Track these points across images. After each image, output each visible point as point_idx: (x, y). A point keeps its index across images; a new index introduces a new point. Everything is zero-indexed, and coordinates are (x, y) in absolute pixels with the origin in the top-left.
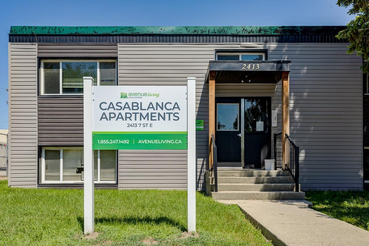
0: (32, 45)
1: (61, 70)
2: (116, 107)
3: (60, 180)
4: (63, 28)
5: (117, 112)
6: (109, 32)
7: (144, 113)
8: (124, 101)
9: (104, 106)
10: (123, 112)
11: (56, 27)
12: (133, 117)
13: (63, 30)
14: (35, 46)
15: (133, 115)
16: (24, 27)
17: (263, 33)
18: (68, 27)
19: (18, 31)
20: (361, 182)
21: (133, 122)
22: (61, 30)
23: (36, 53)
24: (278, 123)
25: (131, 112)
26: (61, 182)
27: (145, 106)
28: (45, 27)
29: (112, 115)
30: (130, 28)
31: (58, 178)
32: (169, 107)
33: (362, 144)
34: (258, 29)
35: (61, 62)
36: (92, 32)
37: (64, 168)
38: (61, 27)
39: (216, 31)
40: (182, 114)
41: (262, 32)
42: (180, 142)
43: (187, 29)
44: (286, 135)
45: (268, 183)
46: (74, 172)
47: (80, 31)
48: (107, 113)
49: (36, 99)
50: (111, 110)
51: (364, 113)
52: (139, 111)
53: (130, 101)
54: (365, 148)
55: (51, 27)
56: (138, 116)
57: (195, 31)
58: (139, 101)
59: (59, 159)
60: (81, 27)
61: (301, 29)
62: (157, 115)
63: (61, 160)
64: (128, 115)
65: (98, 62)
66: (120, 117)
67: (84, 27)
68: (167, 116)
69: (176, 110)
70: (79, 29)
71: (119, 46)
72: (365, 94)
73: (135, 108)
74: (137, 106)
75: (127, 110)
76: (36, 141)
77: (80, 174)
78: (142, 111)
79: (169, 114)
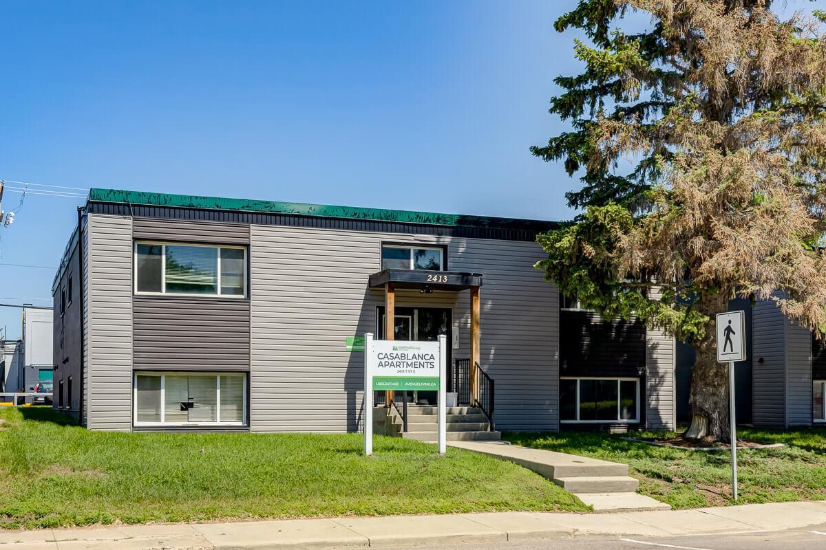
0: (125, 218)
1: (164, 257)
2: (389, 357)
3: (160, 421)
4: (172, 197)
5: (390, 361)
6: (236, 207)
7: (410, 362)
8: (395, 352)
9: (381, 356)
10: (394, 361)
11: (159, 195)
12: (401, 366)
13: (171, 200)
14: (129, 221)
15: (402, 364)
16: (111, 191)
17: (441, 223)
18: (177, 196)
19: (102, 197)
20: (557, 422)
21: (402, 368)
22: (168, 199)
23: (130, 232)
24: (460, 343)
25: (400, 361)
26: (163, 423)
27: (410, 357)
28: (143, 193)
29: (387, 363)
30: (267, 203)
31: (157, 418)
32: (427, 357)
33: (557, 373)
34: (436, 217)
35: (164, 245)
36: (212, 206)
37: (167, 403)
38: (167, 195)
39: (383, 216)
40: (436, 363)
41: (440, 221)
42: (435, 384)
43: (344, 211)
44: (476, 363)
45: (451, 422)
46: (176, 410)
47: (195, 203)
48: (383, 361)
49: (130, 299)
50: (386, 360)
51: (560, 334)
52: (406, 360)
53: (399, 352)
54: (561, 378)
55: (152, 194)
56: (405, 364)
57: (355, 214)
58: (406, 353)
59: (160, 389)
60: (197, 197)
61: (487, 221)
62: (418, 364)
63: (163, 391)
64: (398, 364)
65: (219, 248)
66: (392, 365)
67: (201, 198)
68: (425, 364)
69: (432, 360)
70: (194, 199)
71: (252, 228)
72: (562, 309)
73: (403, 358)
74: (404, 356)
75: (397, 360)
76: (131, 362)
77: (185, 412)
78: (408, 361)
79: (427, 363)
